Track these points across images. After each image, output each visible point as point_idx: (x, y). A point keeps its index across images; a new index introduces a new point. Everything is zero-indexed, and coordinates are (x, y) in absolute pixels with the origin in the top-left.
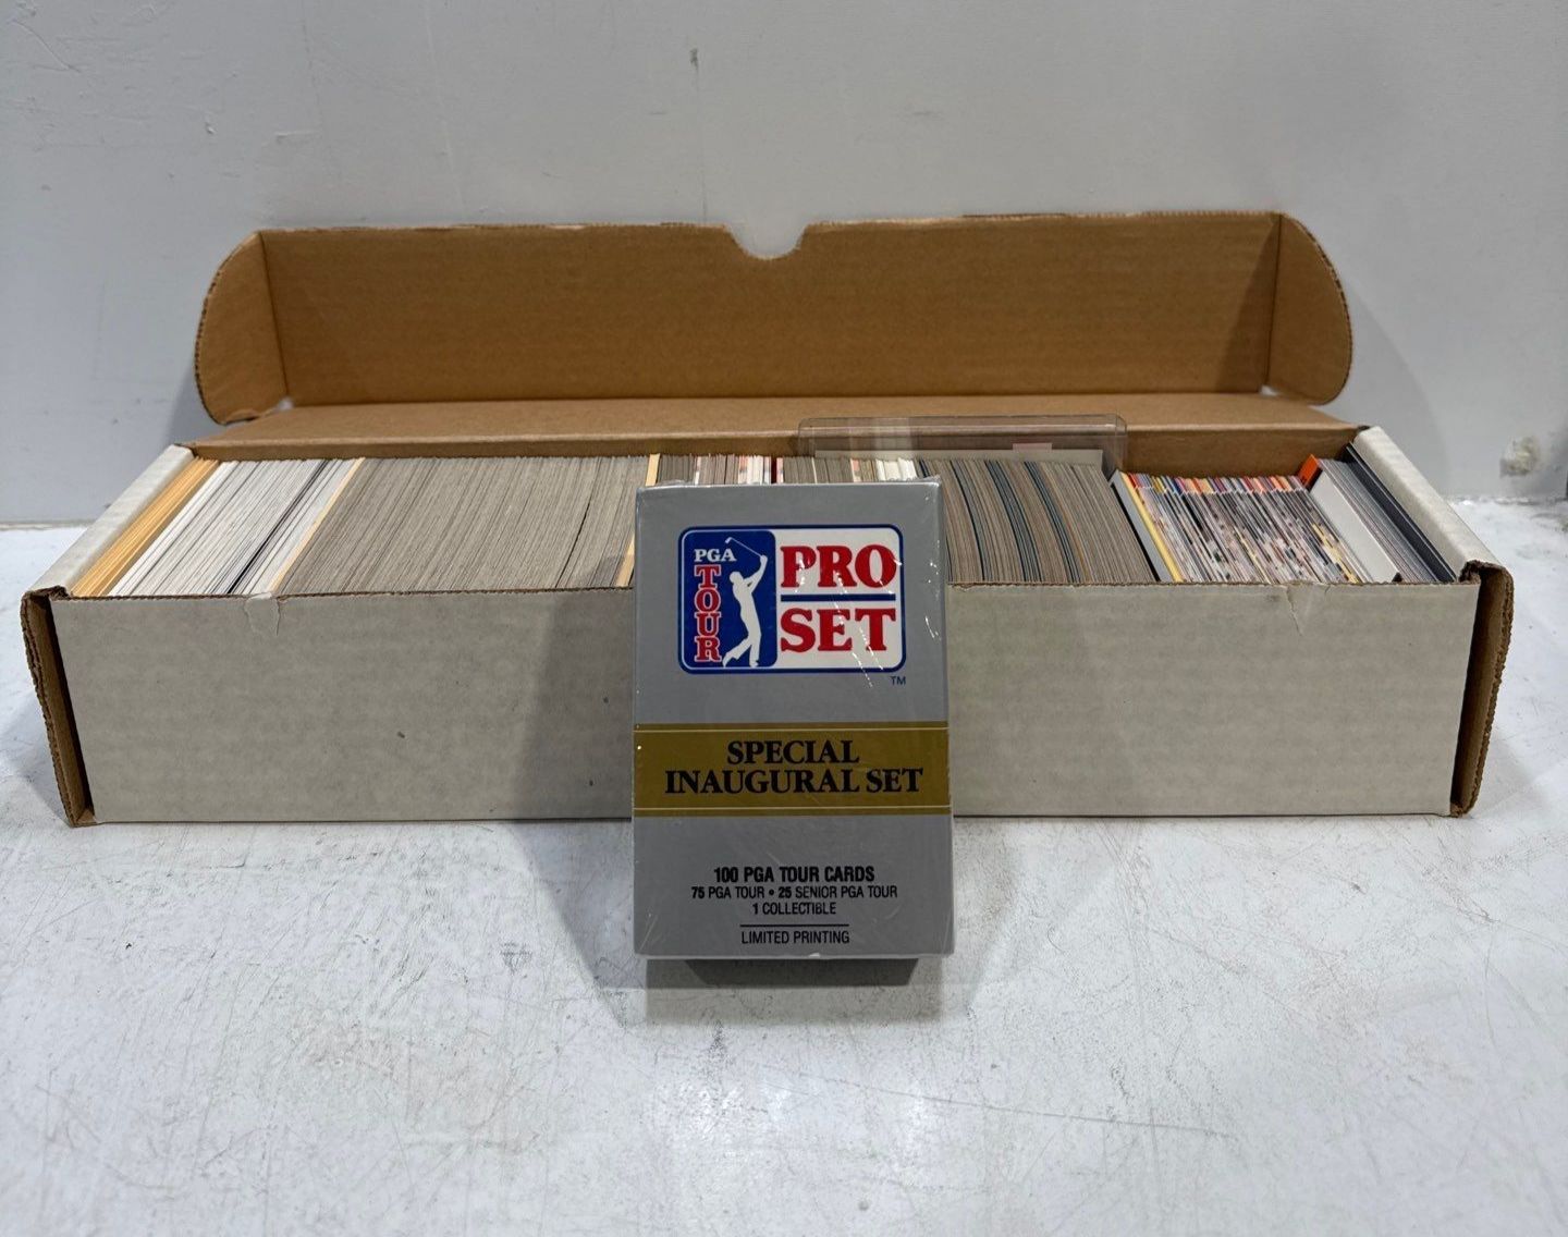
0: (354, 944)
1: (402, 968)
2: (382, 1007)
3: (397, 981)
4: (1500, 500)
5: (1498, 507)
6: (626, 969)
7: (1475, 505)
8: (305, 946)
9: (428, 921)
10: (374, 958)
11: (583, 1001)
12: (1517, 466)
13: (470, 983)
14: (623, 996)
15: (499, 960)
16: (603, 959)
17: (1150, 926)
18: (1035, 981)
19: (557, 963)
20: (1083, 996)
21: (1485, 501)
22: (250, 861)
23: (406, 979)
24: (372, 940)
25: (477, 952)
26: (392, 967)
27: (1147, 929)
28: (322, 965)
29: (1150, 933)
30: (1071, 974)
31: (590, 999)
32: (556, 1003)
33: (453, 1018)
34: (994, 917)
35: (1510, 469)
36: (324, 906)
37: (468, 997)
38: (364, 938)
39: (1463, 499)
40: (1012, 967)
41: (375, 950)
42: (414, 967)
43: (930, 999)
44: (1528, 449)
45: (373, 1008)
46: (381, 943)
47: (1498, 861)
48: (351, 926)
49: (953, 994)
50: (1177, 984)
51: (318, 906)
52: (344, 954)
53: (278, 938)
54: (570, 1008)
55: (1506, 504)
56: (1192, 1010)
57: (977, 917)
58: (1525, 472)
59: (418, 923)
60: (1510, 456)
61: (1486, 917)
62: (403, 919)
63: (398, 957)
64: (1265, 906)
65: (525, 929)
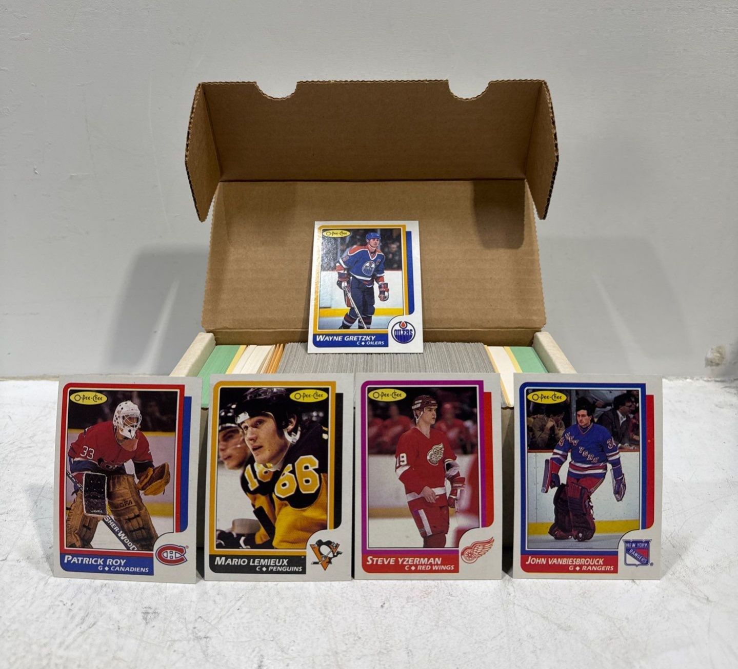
0: (59, 605)
1: (83, 620)
2: (66, 643)
3: (79, 628)
4: (705, 379)
5: (704, 382)
6: (212, 623)
7: (693, 382)
8: (30, 607)
9: (104, 593)
10: (68, 614)
11: (185, 642)
12: (714, 361)
13: (121, 629)
14: (208, 639)
15: (140, 616)
16: (200, 617)
17: (516, 602)
18: (449, 634)
19: (173, 619)
20: (476, 643)
21: (697, 380)
22: (10, 557)
23: (84, 626)
24: (69, 603)
25: (128, 611)
26: (77, 620)
27: (514, 604)
28: (37, 618)
29: (515, 606)
30: (469, 630)
31: (189, 641)
32: (169, 643)
33: (107, 651)
34: (427, 597)
35: (710, 363)
36: (45, 584)
37: (118, 638)
38: (65, 603)
39: (686, 378)
40: (436, 625)
41: (70, 609)
42: (90, 620)
43: (387, 643)
44: (718, 352)
45: (61, 644)
46: (74, 606)
47: (713, 567)
48: (59, 595)
49: (401, 641)
50: (530, 636)
51: (42, 583)
52: (51, 611)
53: (15, 602)
54: (177, 646)
55: (708, 381)
56: (538, 652)
57: (417, 596)
58: (718, 365)
59: (98, 595)
60: (710, 355)
61: (708, 599)
62: (89, 592)
63: (82, 614)
64: (582, 591)
65: (158, 599)
